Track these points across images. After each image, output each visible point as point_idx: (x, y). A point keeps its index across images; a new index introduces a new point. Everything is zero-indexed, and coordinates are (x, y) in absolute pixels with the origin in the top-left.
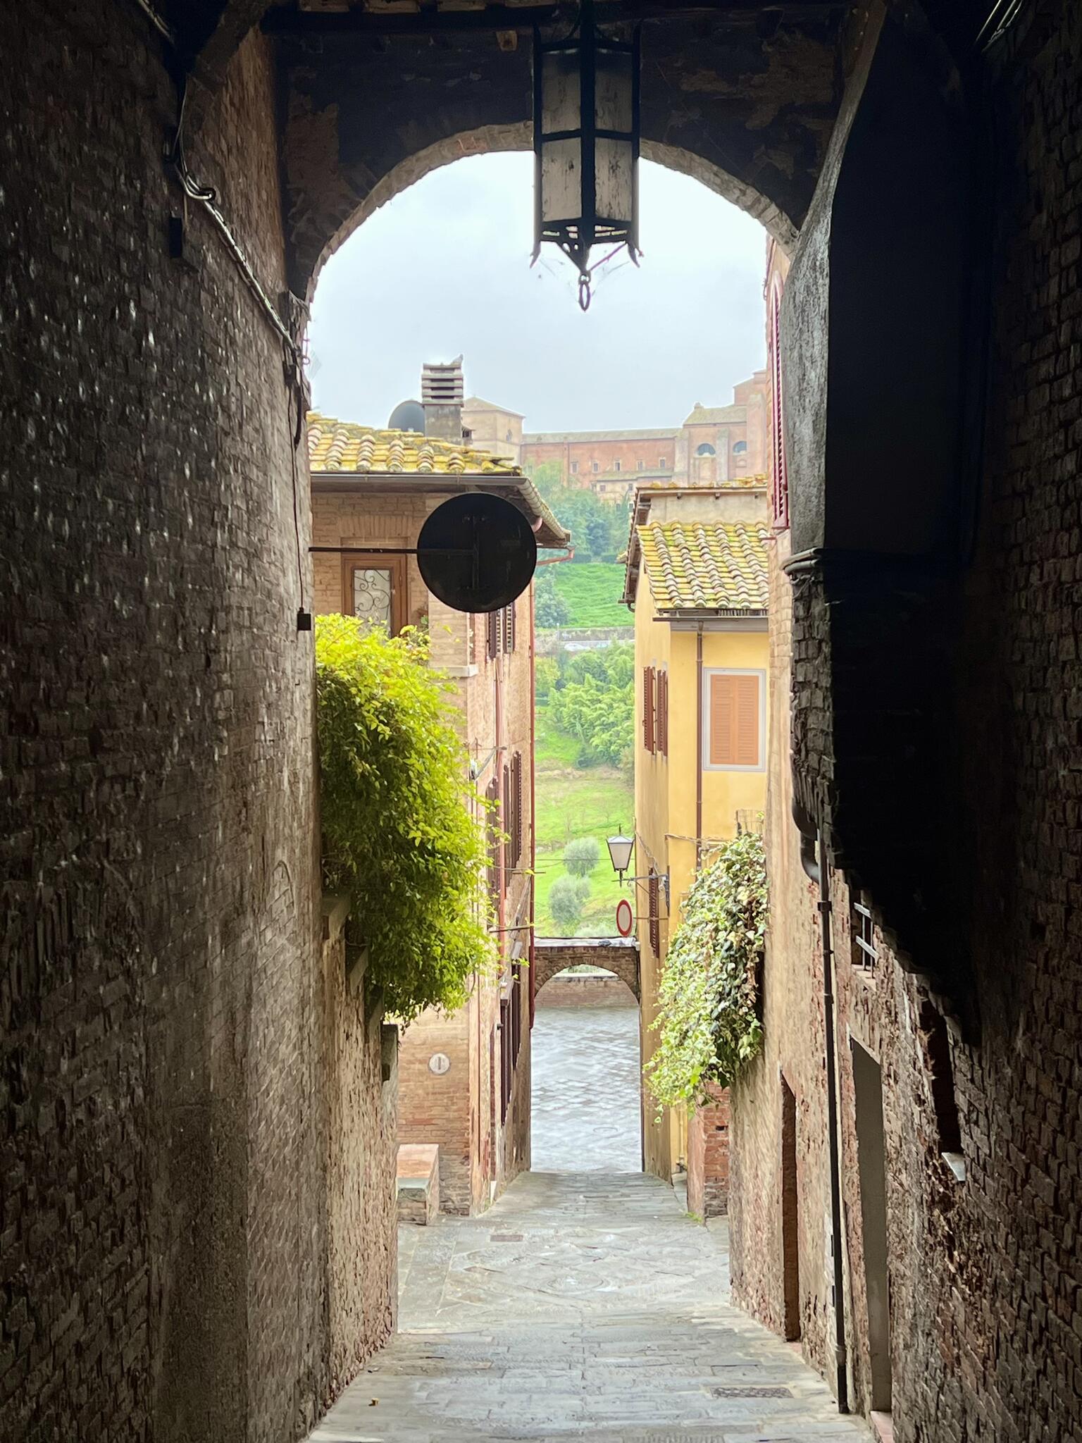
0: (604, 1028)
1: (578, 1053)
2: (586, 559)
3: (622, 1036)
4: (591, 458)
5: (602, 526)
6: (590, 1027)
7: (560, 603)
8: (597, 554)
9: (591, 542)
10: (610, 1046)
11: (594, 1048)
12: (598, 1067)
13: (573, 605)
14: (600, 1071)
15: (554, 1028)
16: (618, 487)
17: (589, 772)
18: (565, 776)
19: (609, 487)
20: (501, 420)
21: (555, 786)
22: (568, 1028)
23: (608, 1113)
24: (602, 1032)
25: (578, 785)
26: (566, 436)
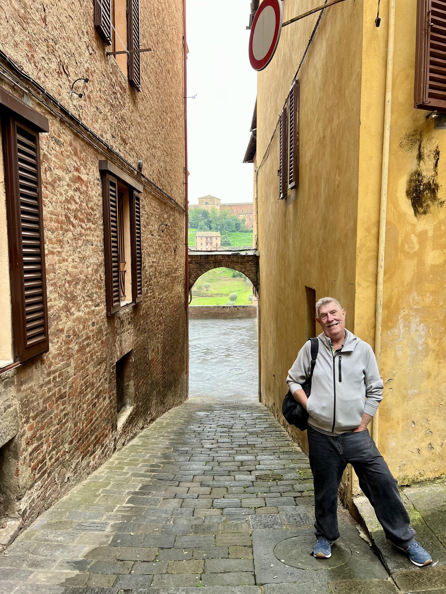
0: (237, 325)
1: (225, 334)
2: (235, 231)
3: (244, 328)
4: (236, 209)
5: (238, 224)
6: (232, 325)
7: (229, 241)
8: (237, 230)
9: (236, 228)
10: (239, 331)
11: (233, 332)
12: (233, 340)
13: (233, 241)
14: (235, 342)
15: (216, 325)
16: (242, 215)
17: (235, 278)
18: (230, 279)
19: (240, 215)
20: (216, 200)
21: (227, 282)
22: (222, 325)
23: (238, 361)
24: (236, 326)
25: (233, 281)
26: (230, 204)
